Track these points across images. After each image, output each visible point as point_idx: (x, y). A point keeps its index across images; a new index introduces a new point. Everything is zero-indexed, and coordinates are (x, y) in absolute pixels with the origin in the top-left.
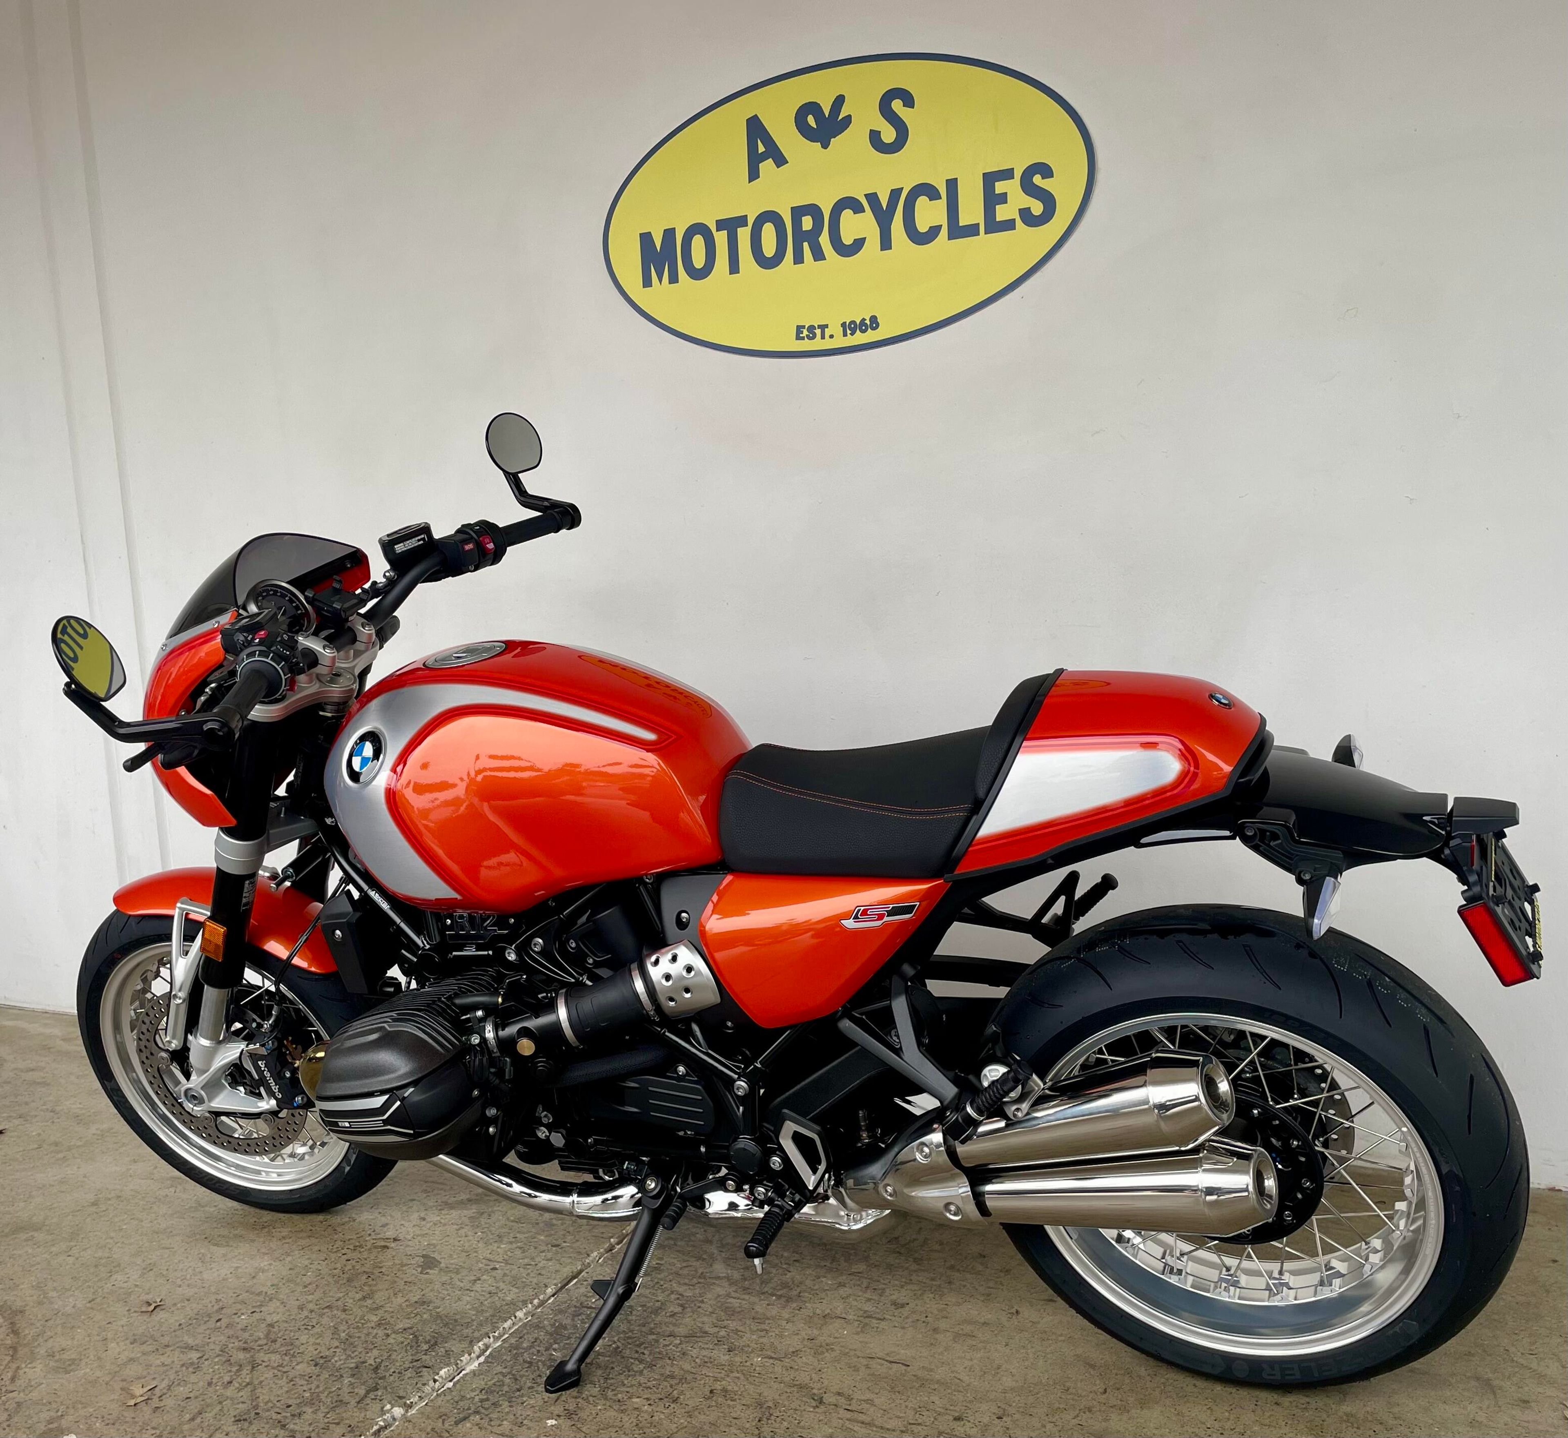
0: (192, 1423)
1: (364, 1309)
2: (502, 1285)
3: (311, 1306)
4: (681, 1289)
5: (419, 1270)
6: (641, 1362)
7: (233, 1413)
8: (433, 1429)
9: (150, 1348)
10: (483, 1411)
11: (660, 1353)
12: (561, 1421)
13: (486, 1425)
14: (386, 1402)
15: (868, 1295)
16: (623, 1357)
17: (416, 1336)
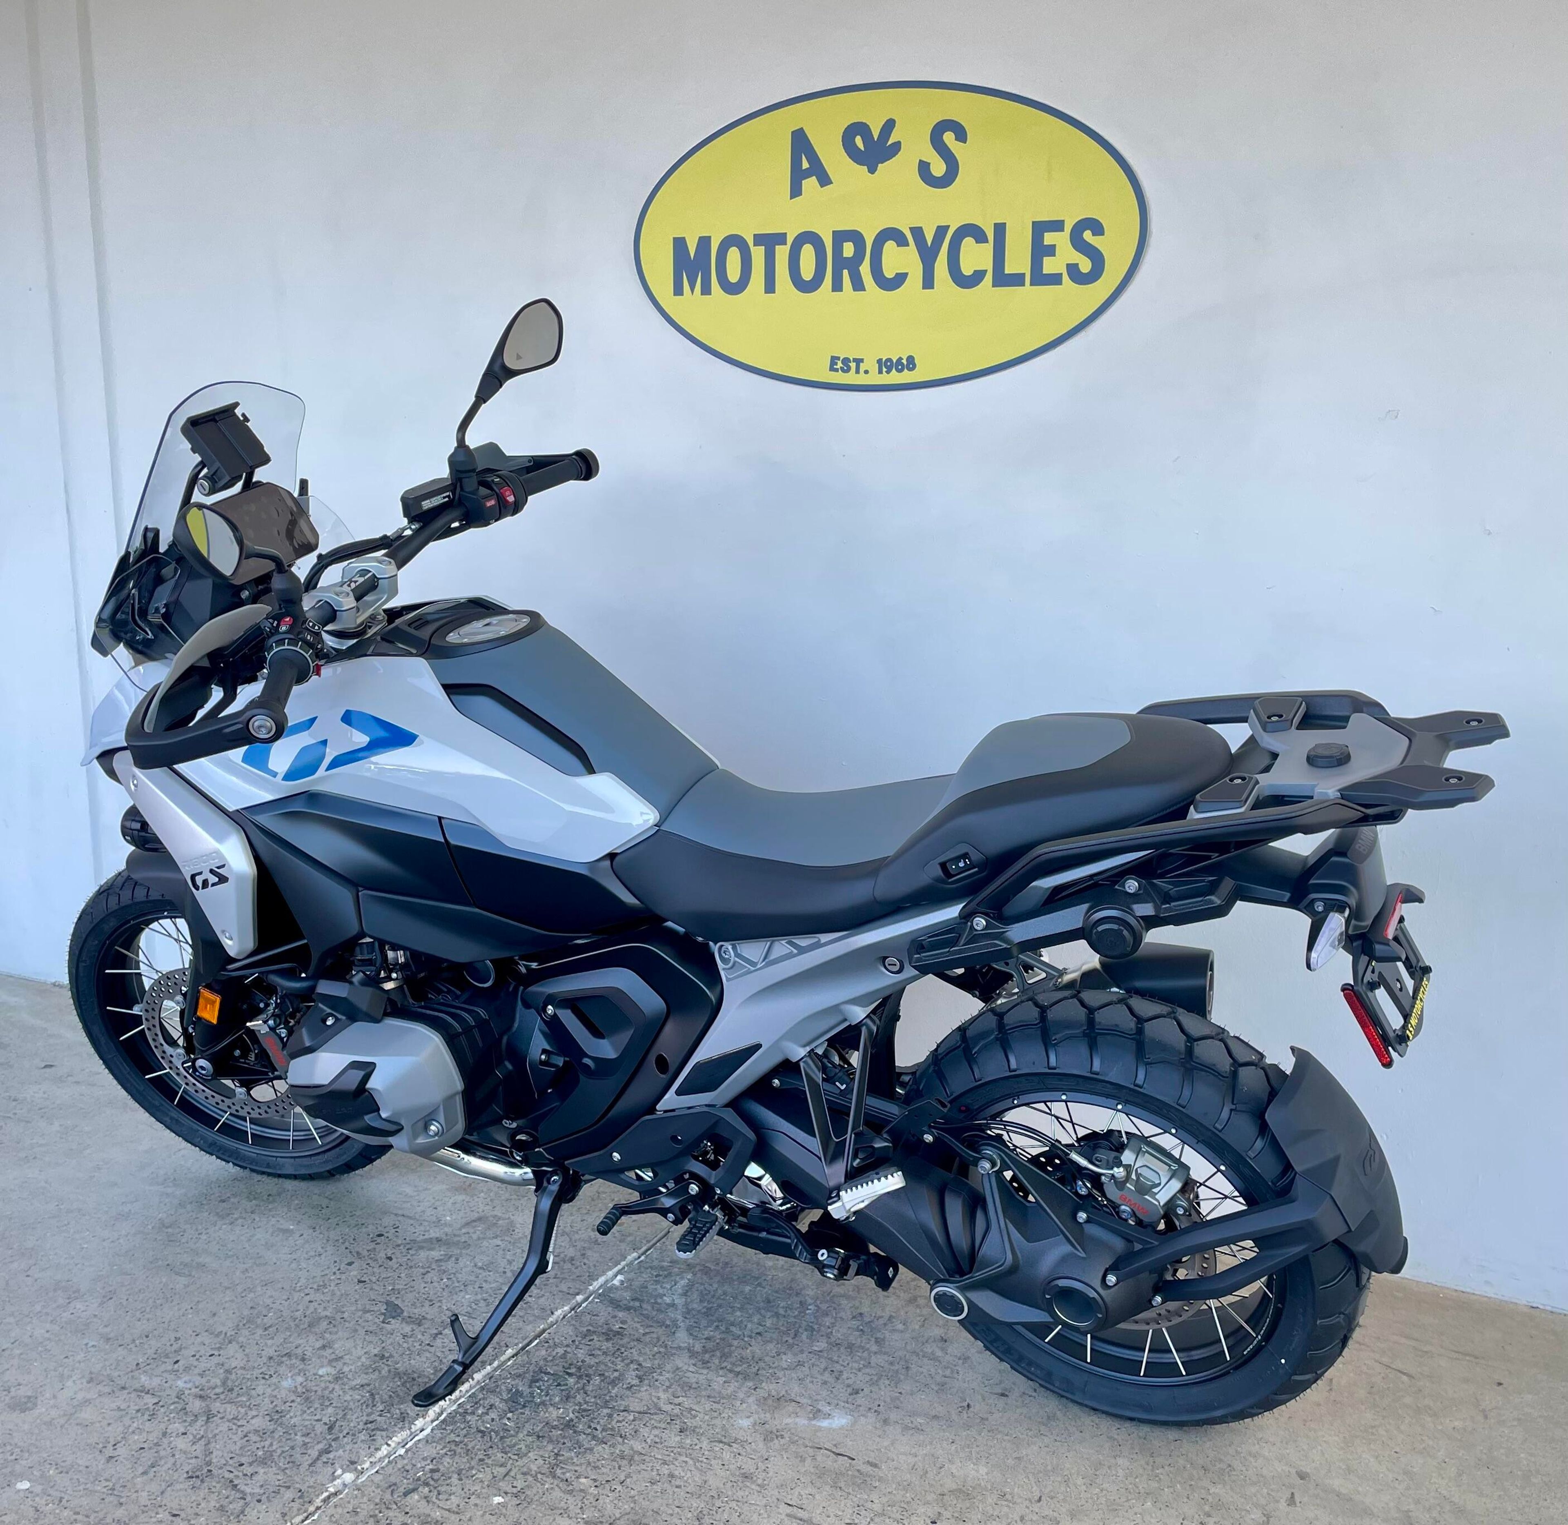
0: (145, 1477)
1: (323, 1359)
3: (271, 1352)
4: (641, 1359)
5: (382, 1318)
6: (594, 1437)
7: (186, 1468)
8: (381, 1499)
9: (107, 1389)
10: (432, 1483)
11: (612, 1429)
12: (507, 1499)
13: (434, 1499)
14: (337, 1465)
15: (825, 1378)
16: (575, 1432)
17: (372, 1395)
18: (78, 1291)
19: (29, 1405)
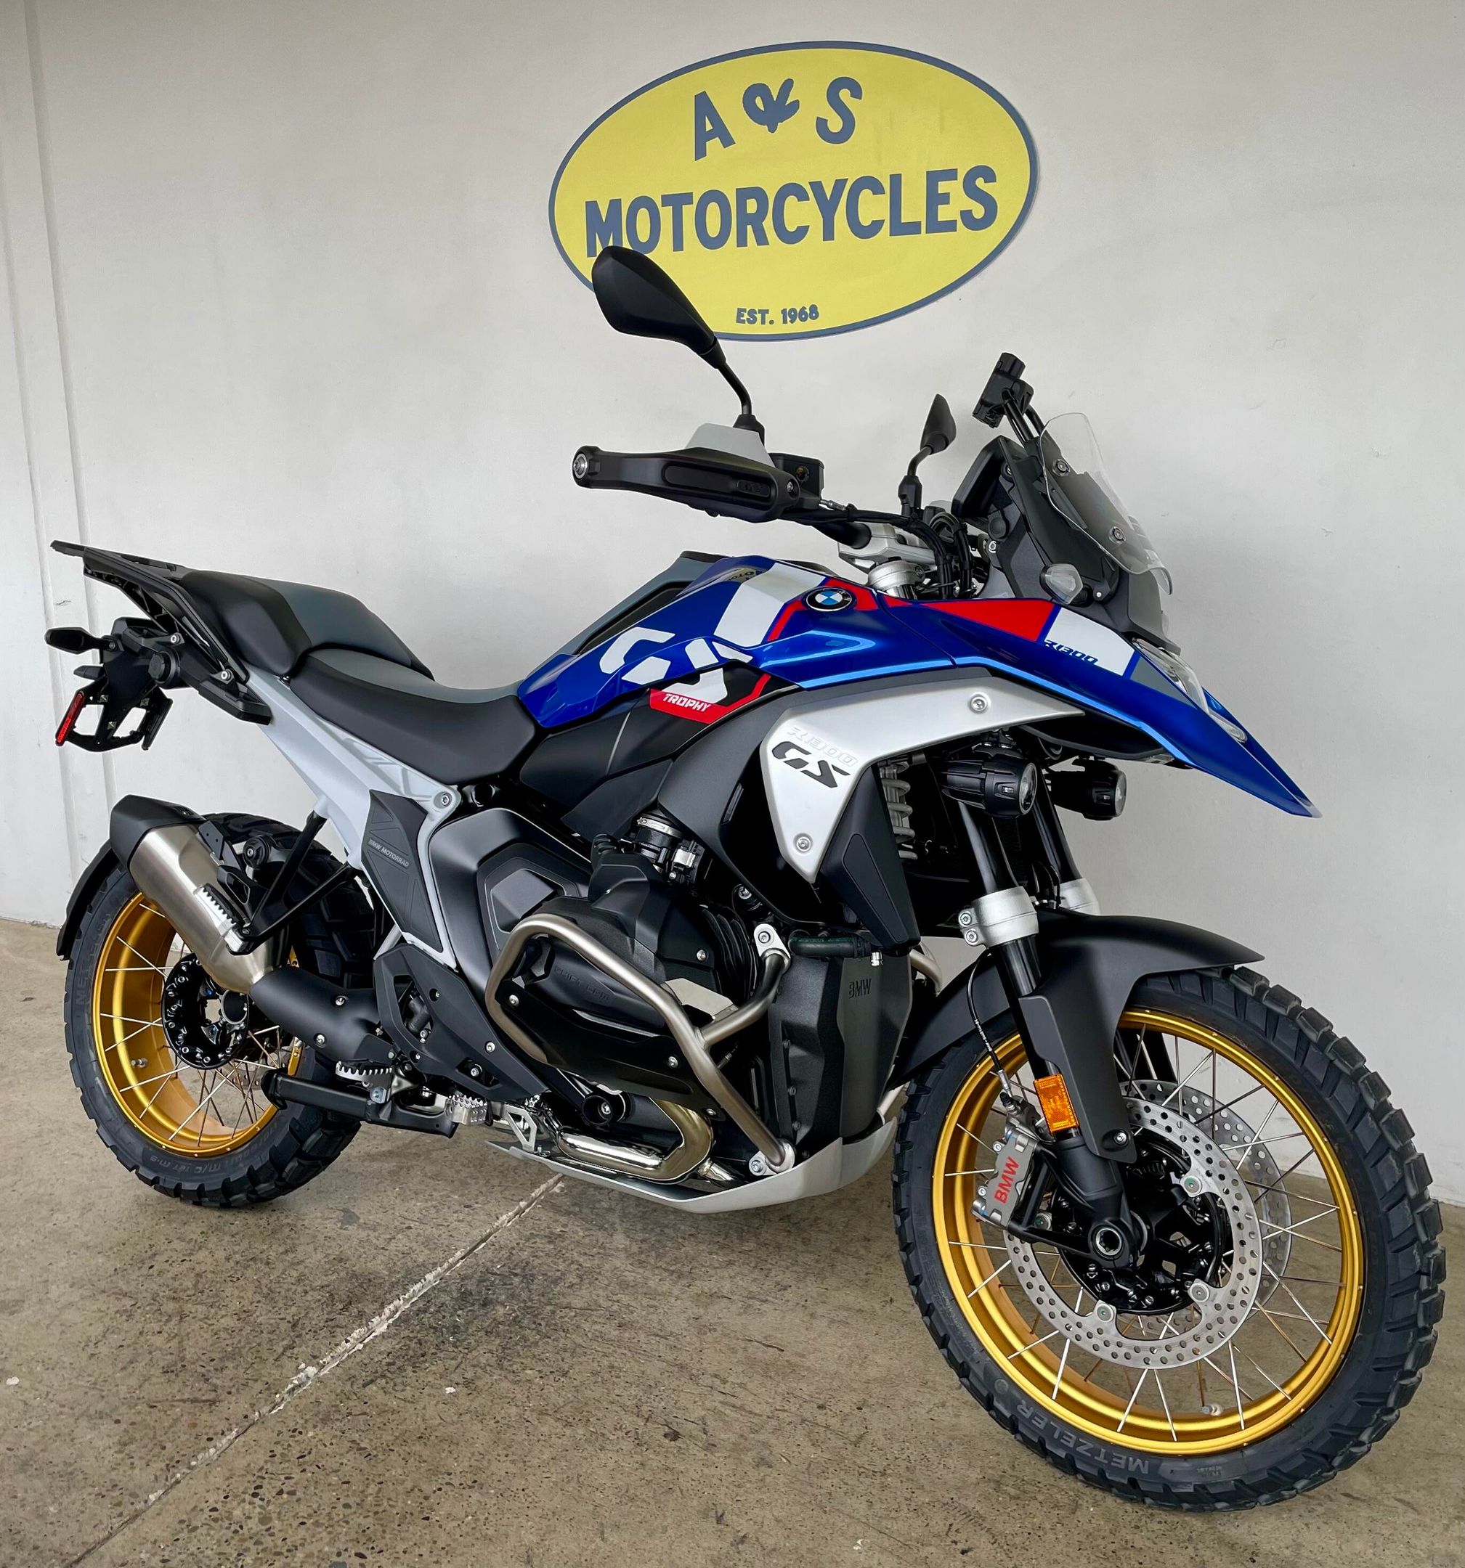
0: (125, 1372)
1: (286, 1264)
2: (414, 1245)
3: (238, 1257)
4: (581, 1260)
5: (339, 1225)
6: (539, 1332)
7: (162, 1364)
8: (342, 1391)
9: (87, 1293)
10: (389, 1375)
11: (555, 1325)
12: (458, 1389)
13: (391, 1390)
14: (300, 1360)
15: (754, 1276)
16: (521, 1327)
17: (332, 1295)
18: (60, 1203)
19: (17, 1308)
